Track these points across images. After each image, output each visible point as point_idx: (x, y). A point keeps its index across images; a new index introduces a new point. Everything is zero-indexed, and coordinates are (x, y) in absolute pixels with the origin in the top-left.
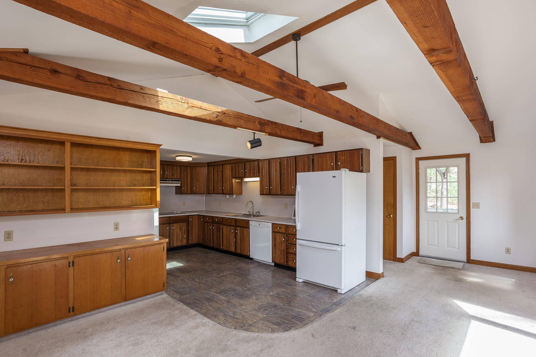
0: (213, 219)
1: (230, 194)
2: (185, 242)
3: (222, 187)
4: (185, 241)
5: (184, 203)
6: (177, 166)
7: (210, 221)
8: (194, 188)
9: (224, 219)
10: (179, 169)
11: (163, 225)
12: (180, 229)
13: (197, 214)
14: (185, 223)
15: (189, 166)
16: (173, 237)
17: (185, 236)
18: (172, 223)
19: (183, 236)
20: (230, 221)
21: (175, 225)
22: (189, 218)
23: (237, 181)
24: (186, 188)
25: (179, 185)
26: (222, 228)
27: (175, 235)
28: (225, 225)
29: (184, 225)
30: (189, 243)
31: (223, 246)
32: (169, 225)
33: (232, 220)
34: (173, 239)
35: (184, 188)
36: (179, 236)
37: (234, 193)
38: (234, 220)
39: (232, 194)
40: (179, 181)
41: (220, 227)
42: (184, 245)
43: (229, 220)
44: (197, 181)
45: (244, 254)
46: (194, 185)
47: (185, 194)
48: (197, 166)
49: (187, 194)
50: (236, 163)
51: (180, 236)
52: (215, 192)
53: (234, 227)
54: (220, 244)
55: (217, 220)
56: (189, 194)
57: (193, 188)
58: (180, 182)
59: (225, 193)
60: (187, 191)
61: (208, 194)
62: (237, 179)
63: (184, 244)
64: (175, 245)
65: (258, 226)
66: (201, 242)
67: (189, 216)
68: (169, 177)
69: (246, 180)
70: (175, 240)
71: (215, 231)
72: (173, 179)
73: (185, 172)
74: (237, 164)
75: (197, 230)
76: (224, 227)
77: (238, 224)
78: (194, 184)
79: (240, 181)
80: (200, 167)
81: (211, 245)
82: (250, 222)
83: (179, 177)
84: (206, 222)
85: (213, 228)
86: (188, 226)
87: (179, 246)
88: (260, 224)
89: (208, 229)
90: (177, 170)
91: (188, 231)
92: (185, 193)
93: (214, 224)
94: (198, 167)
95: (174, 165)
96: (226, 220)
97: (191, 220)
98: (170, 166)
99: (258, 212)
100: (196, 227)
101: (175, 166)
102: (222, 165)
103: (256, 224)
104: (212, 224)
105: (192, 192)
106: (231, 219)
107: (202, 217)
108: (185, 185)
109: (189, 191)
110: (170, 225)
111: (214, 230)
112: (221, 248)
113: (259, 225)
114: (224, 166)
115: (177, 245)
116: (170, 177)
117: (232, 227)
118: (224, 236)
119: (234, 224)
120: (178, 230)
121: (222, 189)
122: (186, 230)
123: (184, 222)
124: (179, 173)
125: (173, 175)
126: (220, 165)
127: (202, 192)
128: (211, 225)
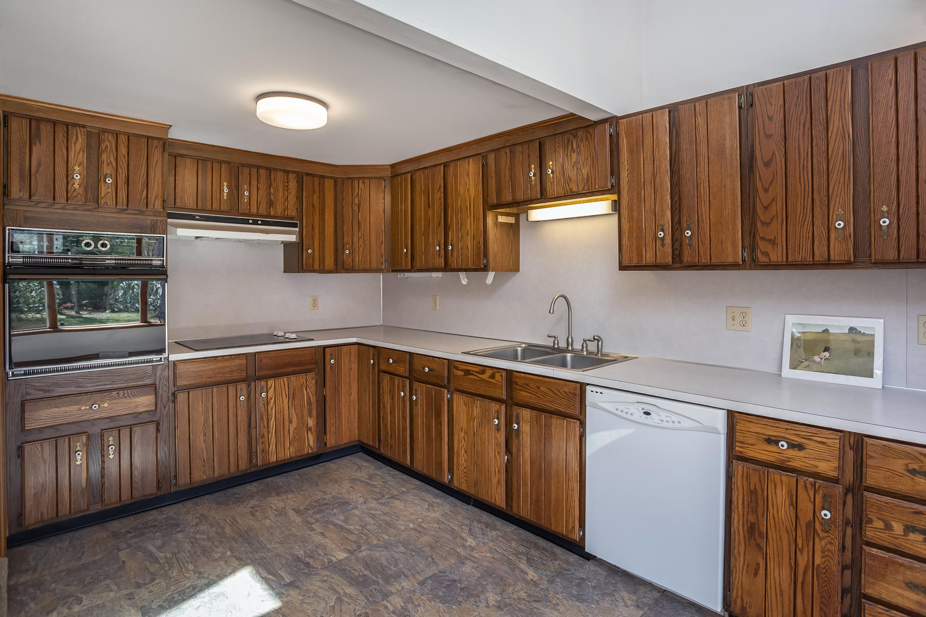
0: (411, 364)
1: (476, 270)
2: (311, 443)
3: (443, 246)
4: (311, 439)
5: (315, 301)
6: (287, 172)
7: (402, 369)
8: (347, 252)
9: (457, 368)
10: (293, 185)
11: (224, 388)
12: (292, 396)
13: (354, 340)
14: (310, 376)
15: (331, 178)
16: (265, 431)
17: (311, 423)
18: (260, 378)
19: (301, 419)
20: (485, 377)
21: (271, 382)
22: (328, 356)
23: (501, 219)
24: (317, 253)
25: (293, 238)
26: (450, 402)
27: (272, 422)
28: (463, 392)
29: (307, 384)
30: (328, 445)
31: (451, 470)
32: (249, 386)
33: (493, 376)
34: (263, 436)
35: (310, 251)
36: (287, 424)
37: (491, 265)
38: (504, 374)
39: (486, 269)
40: (295, 225)
41: (439, 398)
42: (308, 454)
43: (483, 372)
44: (356, 228)
45: (553, 528)
46: (345, 241)
47: (313, 271)
48: (355, 178)
49: (322, 271)
50: (504, 147)
51: (290, 422)
52: (418, 265)
53: (503, 407)
54: (439, 464)
55: (427, 370)
56: (330, 272)
57: (343, 252)
58: (297, 229)
59: (455, 265)
60: (322, 259)
61: (393, 271)
62: (502, 214)
63: (307, 451)
64: (273, 459)
65: (639, 416)
66: (369, 441)
67: (327, 349)
68: (254, 211)
69: (537, 214)
70: (273, 440)
71: (419, 411)
72: (269, 216)
73: (316, 197)
74: (508, 150)
75: (354, 396)
76: (459, 402)
77: (523, 396)
78: (347, 239)
79: (511, 220)
80: (367, 181)
81: (406, 459)
82: (591, 396)
83: (292, 212)
84: (385, 372)
85: (414, 398)
86: (322, 383)
87: (291, 458)
88: (648, 408)
89: (393, 398)
90: (286, 188)
91: (322, 402)
92: (316, 267)
93: (416, 385)
94: (361, 181)
95: (275, 169)
96: (467, 372)
97: (332, 361)
98: (260, 171)
99: (597, 339)
100: (350, 387)
101: (280, 174)
102: (446, 165)
103: (622, 407)
104: (407, 382)
105: (340, 267)
106: (489, 372)
107: (371, 351)
108: (317, 237)
109: (329, 262)
110: (253, 384)
111: (416, 405)
112: (446, 481)
113: (647, 413)
114: (452, 165)
115: (281, 457)
116: (258, 209)
117: (494, 406)
118: (459, 435)
119: (504, 393)
120: (286, 401)
121: (443, 253)
122: (313, 399)
123: (306, 371)
124: (292, 199)
125: (271, 204)
126: (435, 166)
127: (374, 265)
128: (404, 386)
